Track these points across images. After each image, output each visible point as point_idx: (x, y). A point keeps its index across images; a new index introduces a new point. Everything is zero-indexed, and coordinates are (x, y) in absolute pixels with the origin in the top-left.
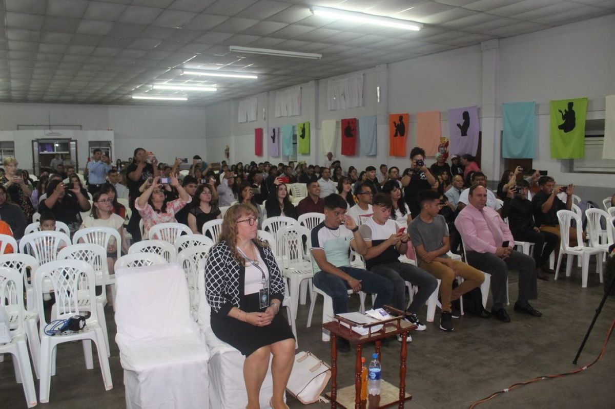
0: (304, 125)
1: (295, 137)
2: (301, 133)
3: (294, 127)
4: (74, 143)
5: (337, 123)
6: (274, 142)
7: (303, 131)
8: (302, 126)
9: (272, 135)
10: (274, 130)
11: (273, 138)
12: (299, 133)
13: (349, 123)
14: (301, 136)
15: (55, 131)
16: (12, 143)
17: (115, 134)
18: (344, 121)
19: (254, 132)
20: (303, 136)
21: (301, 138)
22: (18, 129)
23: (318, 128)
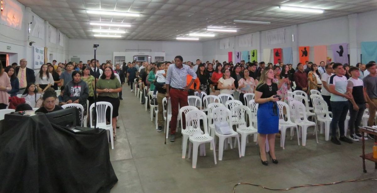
0: (254, 51)
1: (249, 56)
2: (252, 54)
3: (248, 52)
4: (150, 57)
5: (271, 50)
6: (238, 58)
7: (254, 53)
8: (253, 51)
9: (237, 55)
10: (238, 53)
11: (238, 56)
12: (251, 54)
13: (277, 50)
14: (252, 56)
15: (142, 52)
16: (125, 57)
17: (166, 54)
18: (275, 50)
19: (228, 53)
20: (253, 56)
21: (252, 57)
22: (126, 51)
23: (261, 52)
